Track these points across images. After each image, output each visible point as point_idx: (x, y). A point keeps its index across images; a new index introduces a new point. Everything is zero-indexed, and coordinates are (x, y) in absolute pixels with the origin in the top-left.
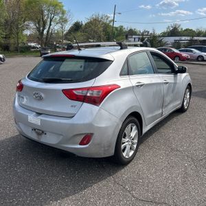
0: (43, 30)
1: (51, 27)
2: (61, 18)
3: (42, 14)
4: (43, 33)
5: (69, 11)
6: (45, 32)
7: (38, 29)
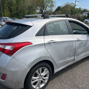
0: (43, 10)
1: (47, 9)
2: (51, 5)
3: (43, 3)
4: (43, 11)
5: (55, 1)
6: (44, 11)
7: (41, 10)
